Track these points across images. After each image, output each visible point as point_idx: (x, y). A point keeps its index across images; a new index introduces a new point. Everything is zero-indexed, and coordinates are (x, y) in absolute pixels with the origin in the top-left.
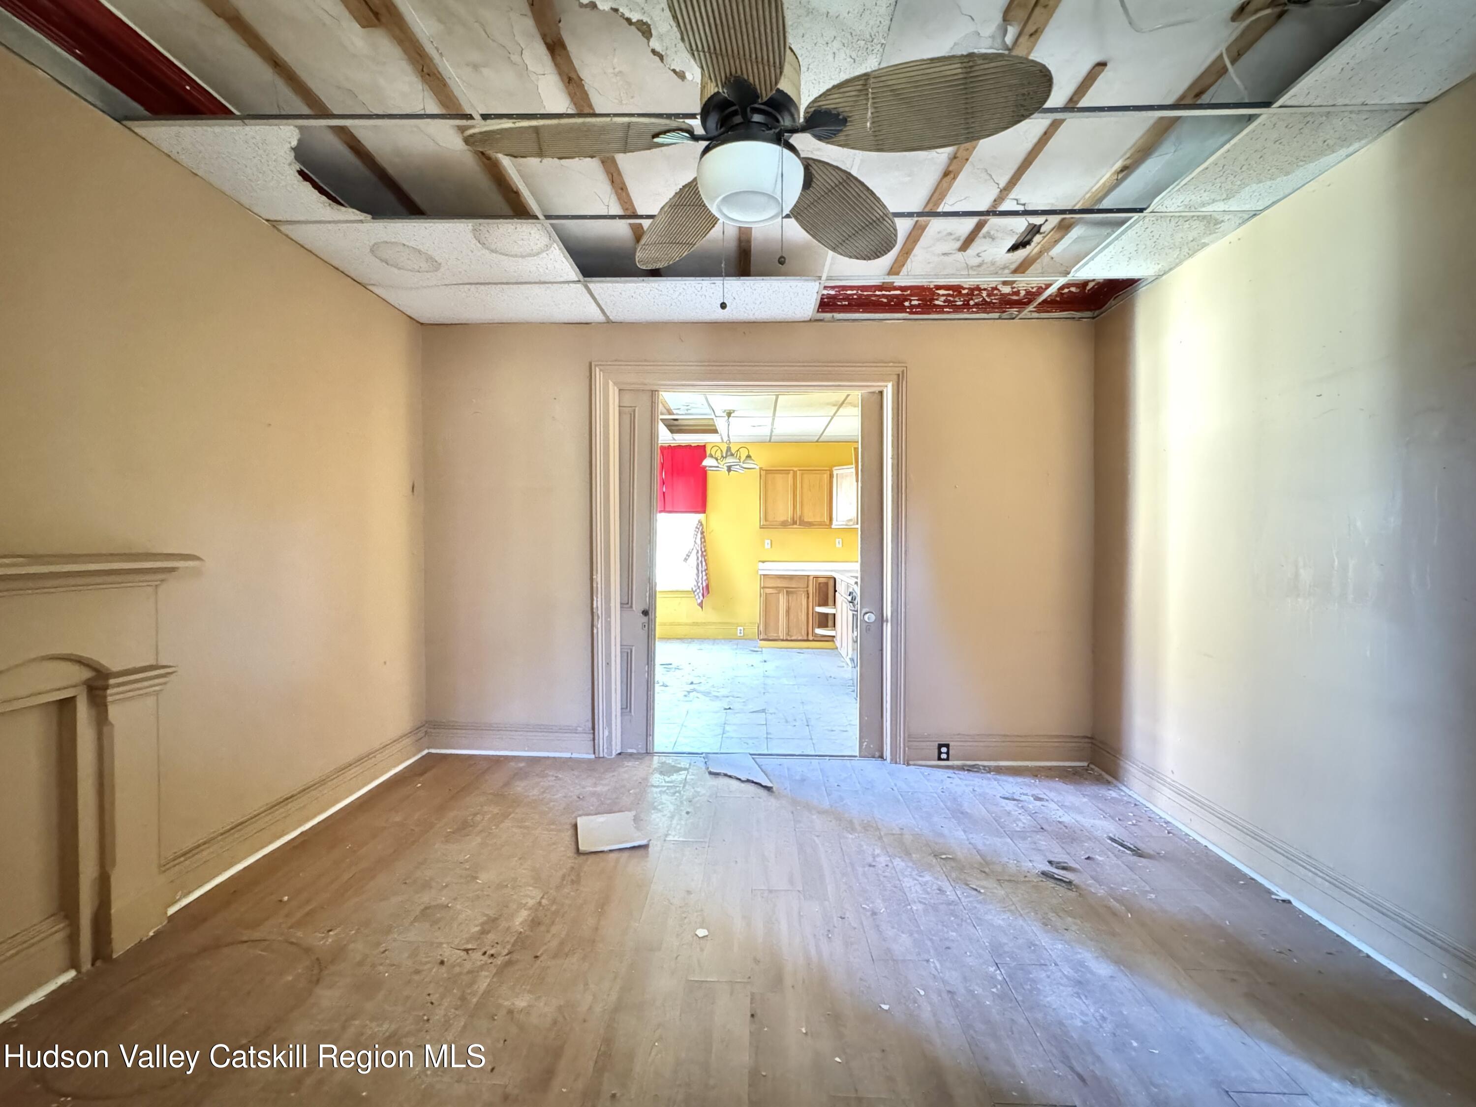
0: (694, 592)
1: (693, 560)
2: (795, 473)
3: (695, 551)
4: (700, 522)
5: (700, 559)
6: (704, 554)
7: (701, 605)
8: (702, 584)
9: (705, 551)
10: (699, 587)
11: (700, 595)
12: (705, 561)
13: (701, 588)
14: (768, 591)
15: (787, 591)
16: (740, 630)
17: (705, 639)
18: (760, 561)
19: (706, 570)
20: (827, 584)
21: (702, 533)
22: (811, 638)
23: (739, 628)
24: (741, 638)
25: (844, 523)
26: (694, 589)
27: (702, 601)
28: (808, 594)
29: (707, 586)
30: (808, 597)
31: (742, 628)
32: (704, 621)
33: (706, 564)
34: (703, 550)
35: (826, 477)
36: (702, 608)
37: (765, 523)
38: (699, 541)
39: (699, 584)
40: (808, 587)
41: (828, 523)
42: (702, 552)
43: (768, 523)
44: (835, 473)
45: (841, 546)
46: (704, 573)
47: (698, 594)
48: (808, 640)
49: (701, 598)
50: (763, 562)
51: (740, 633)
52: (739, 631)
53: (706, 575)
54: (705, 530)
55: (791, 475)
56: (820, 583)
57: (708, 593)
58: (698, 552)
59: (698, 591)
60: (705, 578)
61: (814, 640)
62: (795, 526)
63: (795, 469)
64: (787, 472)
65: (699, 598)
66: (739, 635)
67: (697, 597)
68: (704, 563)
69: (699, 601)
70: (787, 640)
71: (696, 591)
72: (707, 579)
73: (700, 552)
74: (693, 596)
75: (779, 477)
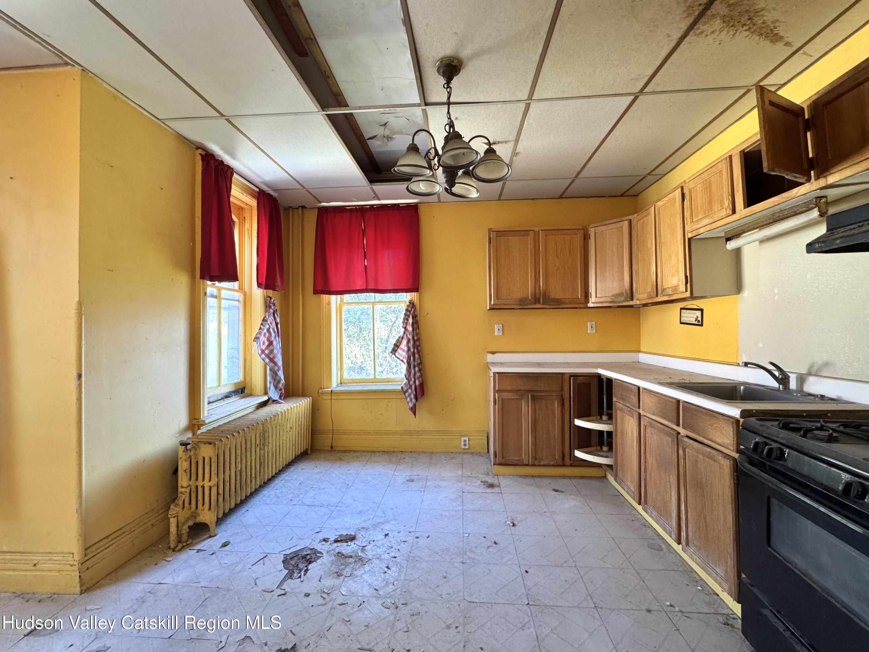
0: (405, 393)
1: (402, 353)
2: (536, 234)
3: (405, 342)
4: (412, 304)
5: (412, 350)
6: (417, 343)
7: (414, 410)
8: (415, 382)
9: (419, 339)
10: (411, 387)
11: (412, 396)
12: (419, 352)
13: (413, 387)
14: (506, 395)
15: (533, 396)
16: (465, 441)
17: (419, 453)
18: (489, 352)
19: (421, 363)
20: (588, 385)
21: (414, 317)
22: (567, 461)
23: (463, 439)
24: (465, 452)
25: (609, 299)
26: (405, 389)
27: (415, 405)
28: (563, 400)
29: (422, 385)
30: (563, 405)
31: (467, 439)
32: (417, 429)
33: (420, 357)
34: (416, 338)
35: (578, 239)
36: (415, 414)
37: (496, 302)
38: (410, 328)
39: (411, 383)
40: (562, 390)
41: (583, 300)
42: (414, 341)
43: (500, 302)
44: (592, 232)
45: (594, 331)
46: (417, 369)
47: (409, 395)
48: (564, 465)
49: (414, 401)
50: (493, 353)
51: (465, 445)
52: (463, 443)
53: (420, 370)
54: (418, 313)
55: (530, 239)
56: (579, 384)
57: (423, 394)
58: (409, 342)
59: (410, 391)
60: (418, 374)
61: (571, 466)
62: (537, 306)
63: (536, 229)
64: (525, 233)
65: (411, 400)
66: (463, 447)
67: (408, 399)
68: (417, 356)
69: (411, 405)
70: (533, 465)
71: (407, 390)
72: (421, 376)
73: (412, 342)
74: (403, 396)
75: (514, 240)
